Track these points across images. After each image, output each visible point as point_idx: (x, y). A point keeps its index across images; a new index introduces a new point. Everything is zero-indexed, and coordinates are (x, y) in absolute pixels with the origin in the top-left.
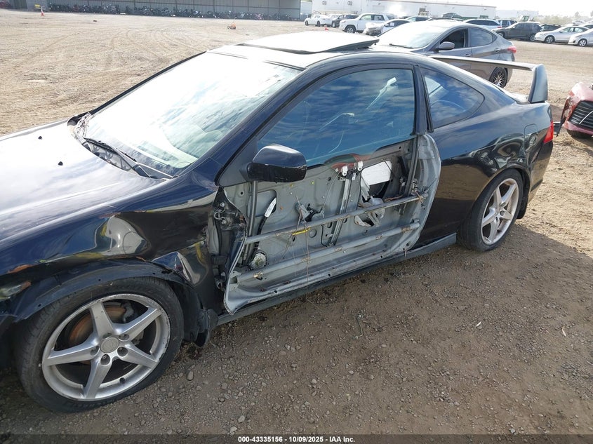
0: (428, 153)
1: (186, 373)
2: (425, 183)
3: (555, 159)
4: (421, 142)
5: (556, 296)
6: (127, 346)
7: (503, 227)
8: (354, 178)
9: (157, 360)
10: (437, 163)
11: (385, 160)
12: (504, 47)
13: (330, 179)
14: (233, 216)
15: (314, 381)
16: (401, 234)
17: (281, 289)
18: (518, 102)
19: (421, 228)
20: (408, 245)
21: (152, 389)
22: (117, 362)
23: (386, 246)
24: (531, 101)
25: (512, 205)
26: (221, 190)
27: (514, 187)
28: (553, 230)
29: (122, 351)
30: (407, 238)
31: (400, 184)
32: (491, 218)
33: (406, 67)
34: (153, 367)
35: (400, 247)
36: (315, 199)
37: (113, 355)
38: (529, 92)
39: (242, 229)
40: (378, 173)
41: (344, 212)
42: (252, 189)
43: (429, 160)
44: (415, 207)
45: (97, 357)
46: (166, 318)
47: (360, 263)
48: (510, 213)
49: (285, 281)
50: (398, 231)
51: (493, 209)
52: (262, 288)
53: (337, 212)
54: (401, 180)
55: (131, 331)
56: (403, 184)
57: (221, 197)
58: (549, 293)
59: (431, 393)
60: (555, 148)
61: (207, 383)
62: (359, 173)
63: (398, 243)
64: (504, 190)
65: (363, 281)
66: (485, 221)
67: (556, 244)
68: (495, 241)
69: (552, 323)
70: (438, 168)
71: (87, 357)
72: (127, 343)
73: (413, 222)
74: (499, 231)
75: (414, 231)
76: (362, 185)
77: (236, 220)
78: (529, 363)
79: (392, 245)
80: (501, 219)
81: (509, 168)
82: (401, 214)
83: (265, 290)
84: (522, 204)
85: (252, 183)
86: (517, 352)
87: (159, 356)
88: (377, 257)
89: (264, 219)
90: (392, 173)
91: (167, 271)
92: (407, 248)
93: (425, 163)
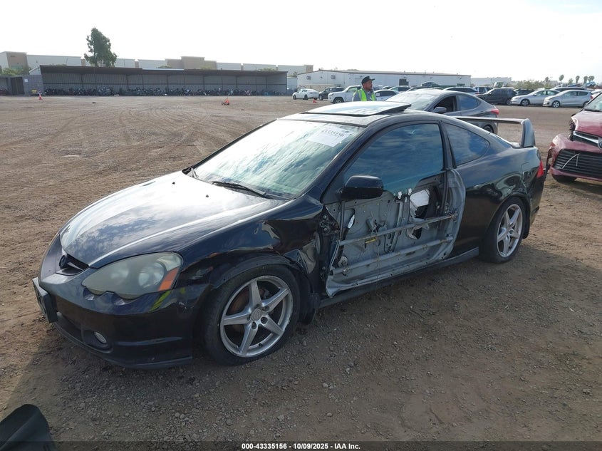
0: (455, 183)
1: (301, 342)
2: (455, 205)
3: (546, 198)
4: (449, 175)
5: (561, 288)
6: (267, 316)
7: (513, 245)
8: (406, 201)
9: (284, 329)
10: (463, 190)
11: (425, 189)
12: (489, 110)
13: (389, 201)
14: (331, 225)
15: (395, 343)
16: (440, 245)
17: (360, 283)
18: (514, 147)
19: (454, 241)
20: (445, 254)
21: (281, 352)
22: (261, 327)
23: (428, 255)
24: (523, 146)
25: (518, 227)
26: (324, 207)
27: (518, 211)
28: (552, 247)
29: (264, 320)
30: (444, 249)
31: (436, 207)
32: (503, 235)
33: (434, 122)
34: (281, 335)
35: (439, 256)
36: (379, 216)
37: (259, 323)
38: (521, 139)
39: (336, 235)
40: (420, 199)
41: (400, 226)
42: (341, 207)
43: (456, 188)
44: (448, 223)
45: (249, 323)
46: (291, 297)
47: (412, 267)
48: (517, 232)
49: (362, 278)
50: (438, 242)
51: (504, 229)
52: (348, 282)
53: (395, 226)
54: (437, 203)
55: (271, 304)
56: (438, 207)
57: (325, 212)
58: (555, 287)
59: (481, 346)
60: (545, 190)
61: (318, 347)
62: (409, 197)
63: (437, 254)
64: (511, 214)
65: (412, 286)
66: (499, 238)
67: (556, 257)
68: (508, 255)
69: (562, 304)
70: (463, 195)
71: (244, 321)
72: (266, 314)
73: (448, 235)
74: (510, 248)
75: (449, 243)
76: (411, 206)
77: (333, 228)
78: (548, 327)
79: (433, 255)
80: (511, 237)
81: (514, 196)
82: (439, 230)
83: (349, 283)
84: (526, 226)
85: (341, 203)
86: (538, 322)
87: (285, 326)
88: (424, 263)
89: (347, 229)
90: (430, 199)
91: (293, 262)
92: (444, 257)
93: (454, 191)
